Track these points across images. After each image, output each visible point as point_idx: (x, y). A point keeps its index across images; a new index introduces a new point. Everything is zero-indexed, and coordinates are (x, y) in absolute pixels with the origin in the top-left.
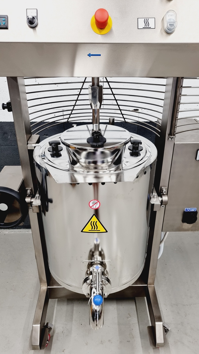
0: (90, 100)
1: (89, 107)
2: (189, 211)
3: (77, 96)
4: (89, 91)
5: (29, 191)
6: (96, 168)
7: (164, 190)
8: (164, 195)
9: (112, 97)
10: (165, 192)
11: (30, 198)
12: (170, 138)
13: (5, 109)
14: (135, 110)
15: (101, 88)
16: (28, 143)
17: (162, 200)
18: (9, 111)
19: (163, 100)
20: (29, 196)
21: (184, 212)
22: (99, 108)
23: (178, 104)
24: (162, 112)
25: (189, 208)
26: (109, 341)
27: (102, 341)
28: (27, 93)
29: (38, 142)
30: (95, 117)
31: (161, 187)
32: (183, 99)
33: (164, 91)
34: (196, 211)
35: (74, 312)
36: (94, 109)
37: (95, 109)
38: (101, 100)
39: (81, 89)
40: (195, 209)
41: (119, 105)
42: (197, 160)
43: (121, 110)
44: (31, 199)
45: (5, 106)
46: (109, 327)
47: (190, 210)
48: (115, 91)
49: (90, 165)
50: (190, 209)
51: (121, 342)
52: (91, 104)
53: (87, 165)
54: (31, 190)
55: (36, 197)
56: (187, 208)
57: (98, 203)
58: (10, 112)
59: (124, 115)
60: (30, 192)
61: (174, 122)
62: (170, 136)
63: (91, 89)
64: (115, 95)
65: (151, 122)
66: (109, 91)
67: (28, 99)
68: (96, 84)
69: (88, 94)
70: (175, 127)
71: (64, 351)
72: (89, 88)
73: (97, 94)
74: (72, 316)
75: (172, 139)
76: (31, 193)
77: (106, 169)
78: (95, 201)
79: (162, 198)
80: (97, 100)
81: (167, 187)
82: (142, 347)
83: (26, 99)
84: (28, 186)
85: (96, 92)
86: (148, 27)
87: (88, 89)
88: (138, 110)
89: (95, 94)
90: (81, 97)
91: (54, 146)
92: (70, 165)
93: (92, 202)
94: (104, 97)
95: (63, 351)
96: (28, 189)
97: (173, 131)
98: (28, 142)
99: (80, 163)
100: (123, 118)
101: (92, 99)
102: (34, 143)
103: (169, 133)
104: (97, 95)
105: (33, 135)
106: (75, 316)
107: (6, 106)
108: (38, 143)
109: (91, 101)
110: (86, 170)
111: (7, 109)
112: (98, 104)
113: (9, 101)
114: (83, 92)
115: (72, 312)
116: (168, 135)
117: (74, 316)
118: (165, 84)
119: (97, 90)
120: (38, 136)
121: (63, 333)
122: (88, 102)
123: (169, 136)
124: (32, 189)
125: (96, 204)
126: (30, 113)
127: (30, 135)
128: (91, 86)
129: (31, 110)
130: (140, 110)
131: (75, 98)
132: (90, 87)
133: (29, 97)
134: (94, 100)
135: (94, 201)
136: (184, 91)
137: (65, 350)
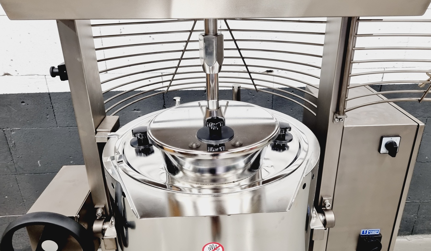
0: (202, 58)
1: (201, 69)
2: (367, 234)
3: (182, 53)
4: (200, 45)
5: (99, 212)
6: (214, 181)
7: (328, 203)
8: (326, 210)
9: (236, 53)
10: (329, 206)
11: (102, 222)
12: (337, 118)
13: (57, 76)
14: (268, 71)
15: (220, 39)
16: (96, 132)
17: (325, 221)
18: (62, 80)
19: (321, 57)
20: (100, 219)
21: (360, 236)
22: (217, 73)
23: (350, 63)
24: (319, 76)
25: (368, 229)
28: (97, 49)
29: (115, 129)
30: (210, 86)
31: (322, 198)
32: (357, 56)
33: (323, 43)
34: (380, 234)
36: (209, 74)
37: (211, 73)
38: (220, 58)
39: (187, 42)
40: (378, 231)
41: (246, 66)
42: (381, 152)
43: (249, 73)
44: (103, 225)
45: (55, 71)
47: (369, 233)
48: (241, 45)
49: (203, 176)
50: (370, 231)
52: (203, 66)
53: (197, 176)
54: (104, 209)
55: (112, 222)
56: (365, 230)
57: (220, 248)
58: (64, 80)
59: (254, 81)
60: (102, 213)
61: (343, 93)
62: (337, 115)
63: (203, 41)
64: (241, 51)
65: (291, 89)
66: (232, 45)
67: (98, 59)
68: (212, 32)
69: (198, 50)
70: (345, 101)
72: (199, 39)
73: (213, 48)
75: (339, 120)
76: (104, 213)
77: (234, 182)
78: (215, 244)
79: (324, 215)
80: (213, 59)
81: (332, 198)
83: (95, 59)
84: (99, 202)
85: (212, 44)
87: (198, 41)
88: (271, 71)
89: (211, 48)
90: (187, 55)
91: (140, 136)
92: (168, 174)
93: (208, 246)
94: (226, 53)
96: (99, 208)
97: (341, 107)
98: (97, 130)
99: (185, 171)
100: (254, 84)
101: (206, 56)
102: (108, 132)
103: (334, 110)
104: (213, 51)
105: (107, 117)
107: (57, 71)
108: (115, 132)
109: (203, 60)
110: (196, 186)
111: (59, 76)
112: (217, 65)
113: (63, 63)
114: (190, 46)
116: (333, 114)
118: (325, 32)
119: (213, 41)
120: (117, 118)
122: (199, 62)
123: (335, 116)
124: (105, 206)
125: (215, 249)
126: (102, 81)
127: (102, 117)
128: (203, 36)
129: (103, 77)
130: (275, 72)
131: (178, 55)
132: (202, 38)
133: (100, 55)
134: (209, 58)
135: (211, 244)
136: (360, 42)
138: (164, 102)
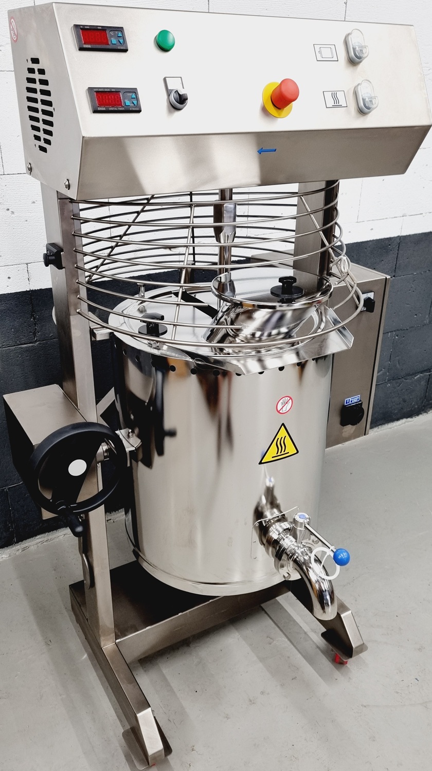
21: (344, 407)
25: (350, 397)
26: (262, 693)
27: (250, 699)
34: (359, 401)
35: (168, 677)
40: (358, 398)
46: (247, 672)
47: (351, 402)
50: (352, 400)
51: (282, 685)
56: (348, 399)
71: (195, 748)
74: (168, 685)
82: (320, 676)
86: (338, 104)
93: (281, 401)
95: (193, 750)
106: (174, 683)
115: (165, 679)
117: (172, 685)
121: (172, 721)
125: (286, 403)
137: (193, 746)
138: (32, 308)
